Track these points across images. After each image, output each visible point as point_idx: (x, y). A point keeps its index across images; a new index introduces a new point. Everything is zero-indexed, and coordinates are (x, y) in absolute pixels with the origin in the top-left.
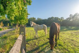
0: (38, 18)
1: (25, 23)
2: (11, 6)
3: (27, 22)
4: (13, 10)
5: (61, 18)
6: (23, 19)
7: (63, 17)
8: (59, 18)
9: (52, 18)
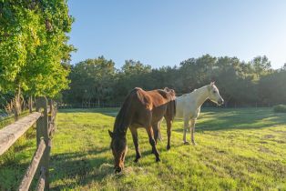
0: (127, 63)
1: (55, 87)
2: (11, 44)
3: (64, 87)
4: (16, 56)
5: (257, 60)
6: (45, 73)
7: (265, 59)
8: (247, 62)
9: (206, 60)
